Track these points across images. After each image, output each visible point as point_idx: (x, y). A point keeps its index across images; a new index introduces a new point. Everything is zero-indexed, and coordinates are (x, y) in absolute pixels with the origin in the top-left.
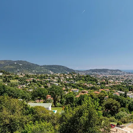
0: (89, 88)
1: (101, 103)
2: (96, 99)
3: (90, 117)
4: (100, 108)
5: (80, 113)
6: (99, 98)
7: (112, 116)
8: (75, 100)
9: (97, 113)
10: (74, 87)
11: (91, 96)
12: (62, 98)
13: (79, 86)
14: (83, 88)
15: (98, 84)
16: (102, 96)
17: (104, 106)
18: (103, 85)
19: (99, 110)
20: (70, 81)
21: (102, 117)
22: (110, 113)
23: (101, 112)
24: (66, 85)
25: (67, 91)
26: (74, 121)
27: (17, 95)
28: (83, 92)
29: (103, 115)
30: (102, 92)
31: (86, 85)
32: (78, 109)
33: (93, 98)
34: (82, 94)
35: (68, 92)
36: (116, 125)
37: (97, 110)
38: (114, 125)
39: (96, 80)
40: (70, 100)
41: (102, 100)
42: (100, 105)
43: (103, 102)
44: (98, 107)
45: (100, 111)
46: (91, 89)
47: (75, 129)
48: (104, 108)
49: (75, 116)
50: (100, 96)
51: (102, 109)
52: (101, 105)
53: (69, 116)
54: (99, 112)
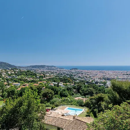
1: (39, 93)
2: (35, 90)
3: (29, 105)
4: (39, 96)
5: (21, 104)
6: (38, 89)
7: (48, 102)
8: (16, 92)
9: (36, 102)
10: (16, 81)
11: (31, 88)
12: (3, 92)
13: (21, 80)
14: (24, 81)
15: (37, 78)
16: (40, 88)
17: (42, 95)
18: (41, 78)
20: (12, 76)
21: (40, 104)
22: (46, 100)
23: (39, 100)
24: (7, 80)
25: (9, 85)
26: (14, 111)
28: (24, 85)
29: (41, 102)
30: (40, 84)
31: (26, 79)
32: (19, 100)
33: (32, 90)
34: (23, 87)
35: (10, 86)
36: (51, 109)
37: (36, 99)
38: (49, 109)
39: (35, 75)
40: (11, 93)
41: (40, 90)
42: (38, 95)
43: (41, 92)
44: (37, 96)
45: (39, 99)
46: (31, 82)
47: (16, 118)
48: (41, 96)
49: (16, 107)
50: (38, 87)
51: (40, 98)
52: (40, 95)
53: (10, 107)
54: (38, 100)
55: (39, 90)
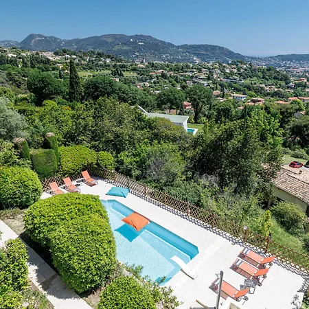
0: (268, 94)
1: (283, 123)
2: (274, 116)
4: (282, 131)
6: (282, 113)
7: (302, 147)
8: (234, 113)
9: (271, 141)
10: (238, 90)
11: (267, 109)
12: (210, 109)
13: (249, 88)
14: (256, 92)
15: (288, 88)
16: (289, 111)
17: (290, 128)
18: (299, 89)
19: (276, 135)
20: (231, 78)
21: (280, 148)
22: (299, 143)
23: (280, 140)
24: (222, 85)
25: (223, 97)
27: (133, 98)
28: (254, 101)
29: (284, 145)
30: (295, 102)
31: (262, 88)
32: (227, 127)
33: (269, 113)
34: (253, 104)
35: (225, 99)
36: (304, 164)
37: (274, 134)
38: (301, 165)
39: (286, 79)
40: (224, 113)
41: (288, 117)
42: (281, 126)
43: (289, 121)
44: (277, 130)
45: (279, 136)
46: (272, 97)
48: (288, 132)
50: (283, 110)
51: (284, 135)
52: (284, 128)
53: (210, 137)
54: (277, 138)
55: (285, 115)
